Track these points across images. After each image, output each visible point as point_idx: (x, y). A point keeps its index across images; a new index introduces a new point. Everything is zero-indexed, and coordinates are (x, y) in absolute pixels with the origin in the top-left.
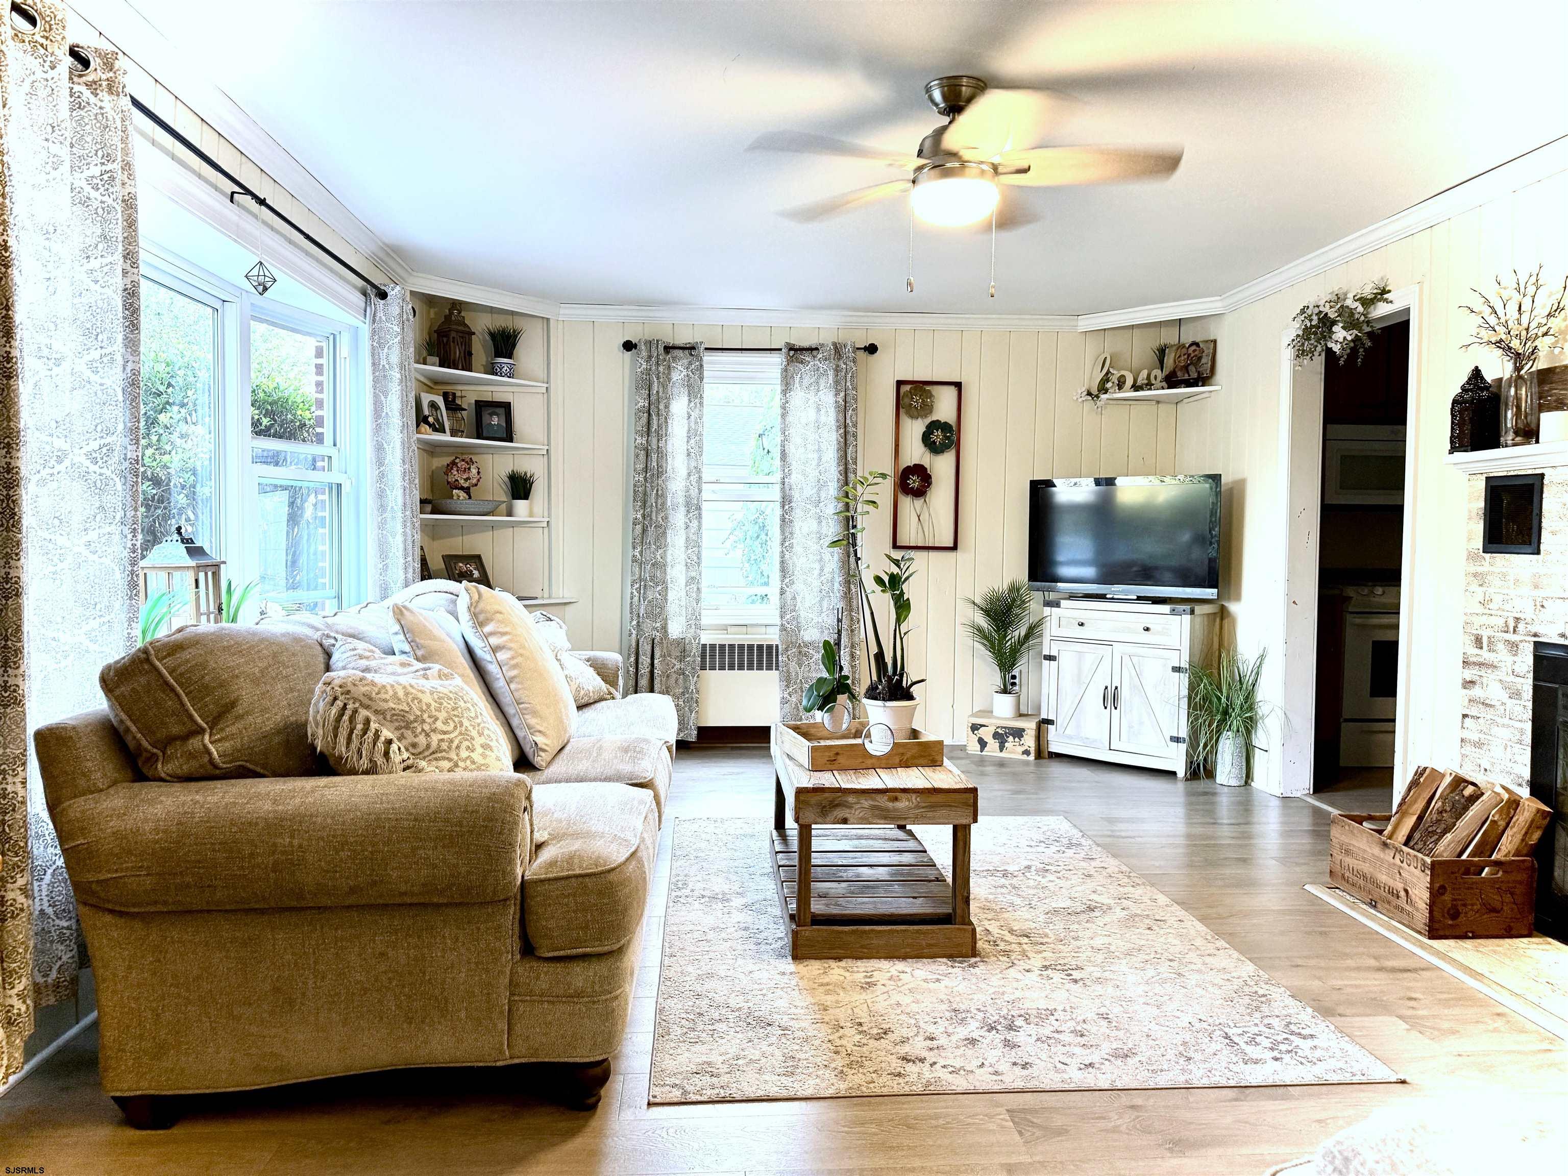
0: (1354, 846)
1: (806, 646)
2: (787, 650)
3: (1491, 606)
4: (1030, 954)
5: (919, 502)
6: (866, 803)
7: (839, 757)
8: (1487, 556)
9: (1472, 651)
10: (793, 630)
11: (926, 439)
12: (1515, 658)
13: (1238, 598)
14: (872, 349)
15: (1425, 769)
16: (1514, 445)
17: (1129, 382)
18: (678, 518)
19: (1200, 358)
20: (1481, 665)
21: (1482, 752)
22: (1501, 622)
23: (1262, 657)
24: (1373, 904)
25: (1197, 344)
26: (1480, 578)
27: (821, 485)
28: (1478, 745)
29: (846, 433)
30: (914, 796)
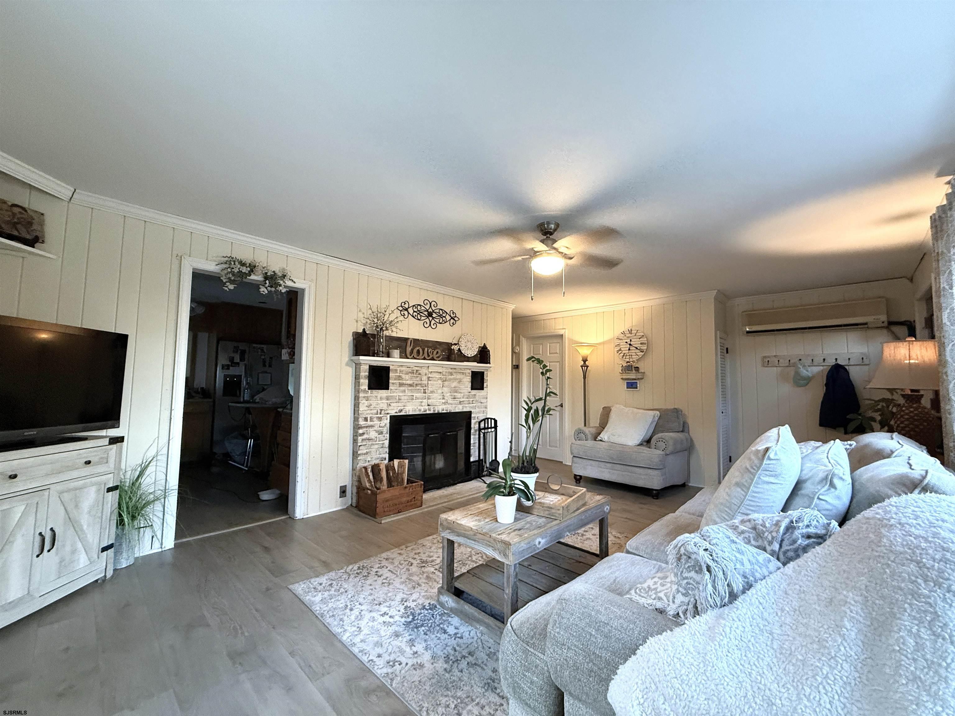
8: (369, 391)
9: (363, 423)
19: (30, 223)
20: (367, 427)
22: (376, 411)
24: (400, 512)
26: (367, 398)
28: (367, 453)
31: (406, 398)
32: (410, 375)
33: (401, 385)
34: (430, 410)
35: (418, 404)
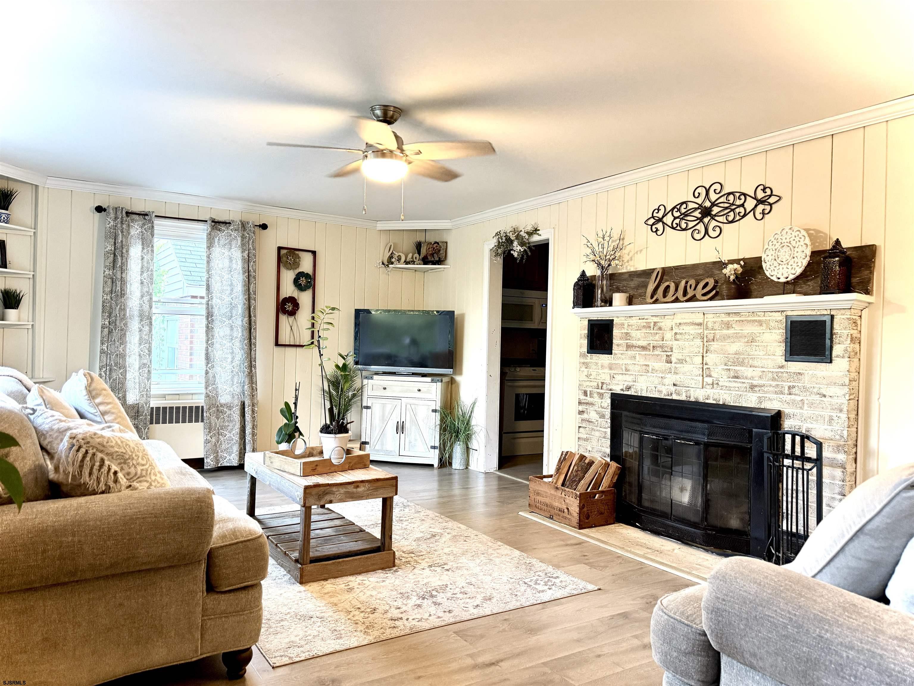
0: (541, 491)
1: (222, 406)
2: (209, 409)
3: (591, 377)
4: (420, 561)
5: (291, 319)
6: (342, 490)
7: (317, 467)
8: (589, 355)
9: (582, 397)
10: (213, 397)
11: (296, 282)
12: (602, 400)
13: (461, 373)
14: (264, 227)
15: (567, 452)
16: (601, 306)
17: (403, 259)
18: (134, 325)
19: (439, 251)
20: (587, 403)
21: (588, 443)
22: (595, 384)
23: (474, 403)
24: (551, 518)
25: (438, 243)
26: (586, 365)
27: (232, 307)
28: (586, 440)
29: (249, 276)
30: (367, 484)
31: (637, 368)
32: (644, 331)
33: (629, 347)
34: (679, 394)
35: (657, 381)
